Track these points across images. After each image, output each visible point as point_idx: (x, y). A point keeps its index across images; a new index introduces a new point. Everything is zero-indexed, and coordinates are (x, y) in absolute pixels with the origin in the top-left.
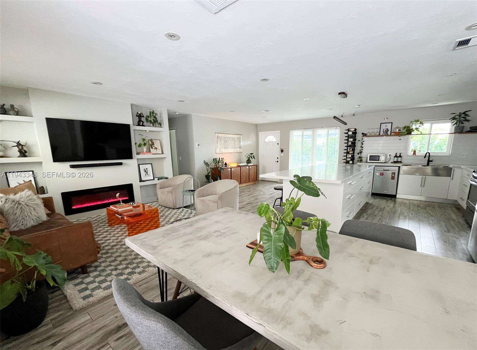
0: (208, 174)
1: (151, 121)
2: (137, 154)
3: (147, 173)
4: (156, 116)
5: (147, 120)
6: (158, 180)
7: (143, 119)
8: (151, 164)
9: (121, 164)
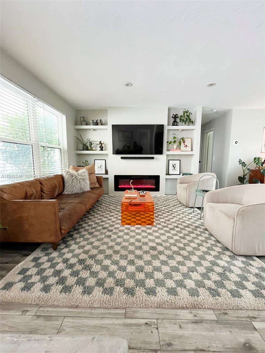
0: (244, 176)
1: (183, 120)
2: (167, 151)
3: (175, 168)
4: (190, 115)
5: (180, 119)
6: (183, 175)
7: (178, 120)
8: (180, 160)
9: (153, 158)
